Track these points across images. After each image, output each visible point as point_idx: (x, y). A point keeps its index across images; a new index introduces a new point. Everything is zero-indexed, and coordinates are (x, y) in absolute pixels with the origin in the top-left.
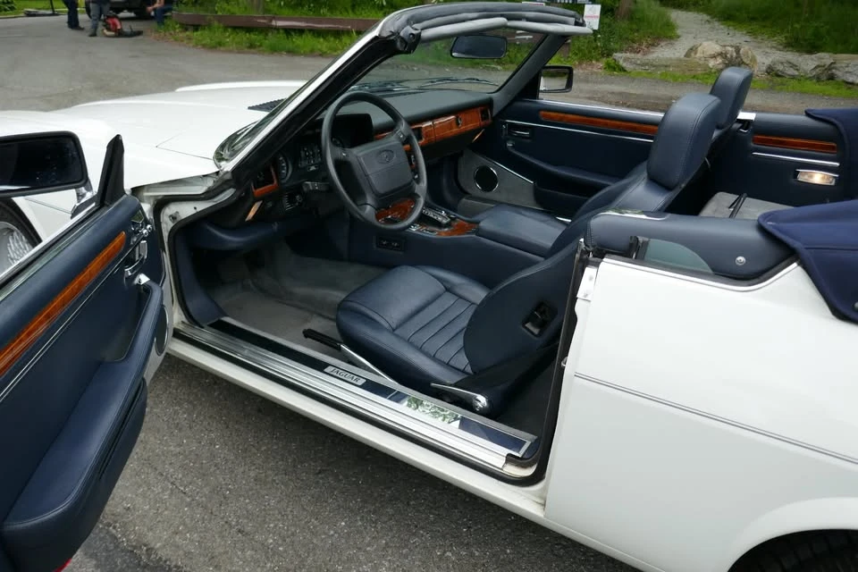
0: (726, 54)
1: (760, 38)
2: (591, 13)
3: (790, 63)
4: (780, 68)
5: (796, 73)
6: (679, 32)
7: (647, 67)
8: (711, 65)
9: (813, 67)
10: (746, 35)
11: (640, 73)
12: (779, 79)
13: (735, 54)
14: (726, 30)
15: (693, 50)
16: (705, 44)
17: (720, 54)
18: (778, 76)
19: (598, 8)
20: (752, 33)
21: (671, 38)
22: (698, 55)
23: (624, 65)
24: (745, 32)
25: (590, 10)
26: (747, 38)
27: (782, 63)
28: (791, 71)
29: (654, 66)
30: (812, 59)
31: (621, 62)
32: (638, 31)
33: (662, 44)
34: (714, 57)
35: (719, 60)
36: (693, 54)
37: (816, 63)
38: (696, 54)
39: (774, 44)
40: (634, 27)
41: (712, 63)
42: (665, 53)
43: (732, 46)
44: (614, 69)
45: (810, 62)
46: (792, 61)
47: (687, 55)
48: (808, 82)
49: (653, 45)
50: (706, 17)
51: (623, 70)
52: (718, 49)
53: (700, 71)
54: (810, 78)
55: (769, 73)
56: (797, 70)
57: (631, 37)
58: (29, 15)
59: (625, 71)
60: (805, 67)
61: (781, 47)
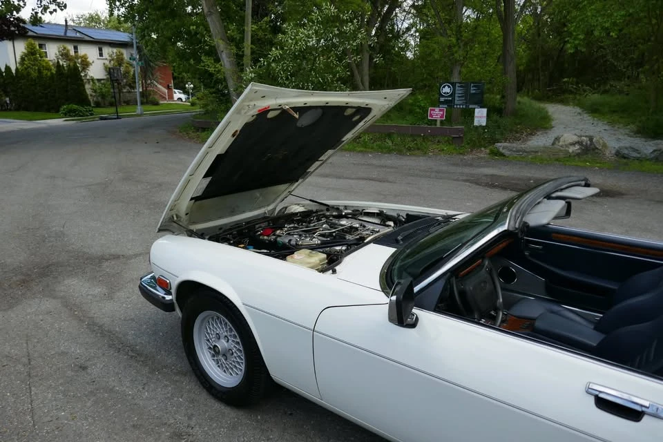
0: (582, 142)
1: (617, 126)
2: (479, 115)
3: (632, 148)
4: (626, 152)
5: (639, 156)
6: (553, 123)
7: (521, 153)
8: (571, 151)
9: (652, 151)
10: (606, 124)
11: (516, 157)
12: (625, 161)
13: (589, 142)
14: (591, 121)
15: (557, 139)
16: (565, 135)
17: (578, 143)
18: (625, 158)
19: (484, 111)
20: (612, 123)
21: (546, 128)
22: (561, 143)
23: (503, 151)
24: (605, 122)
25: (479, 112)
26: (607, 127)
27: (626, 148)
28: (635, 155)
29: (526, 152)
30: (650, 145)
31: (501, 150)
32: (520, 124)
33: (538, 133)
34: (573, 144)
35: (577, 147)
36: (557, 143)
37: (655, 148)
38: (559, 142)
39: (627, 131)
40: (517, 121)
41: (571, 149)
42: (539, 141)
43: (586, 136)
44: (496, 155)
45: (648, 147)
46: (634, 147)
47: (553, 144)
48: (648, 162)
49: (531, 134)
50: (578, 110)
51: (502, 155)
52: (575, 139)
53: (562, 155)
54: (650, 160)
55: (617, 155)
56: (639, 153)
57: (514, 129)
58: (102, 119)
59: (504, 156)
60: (645, 151)
61: (632, 134)
